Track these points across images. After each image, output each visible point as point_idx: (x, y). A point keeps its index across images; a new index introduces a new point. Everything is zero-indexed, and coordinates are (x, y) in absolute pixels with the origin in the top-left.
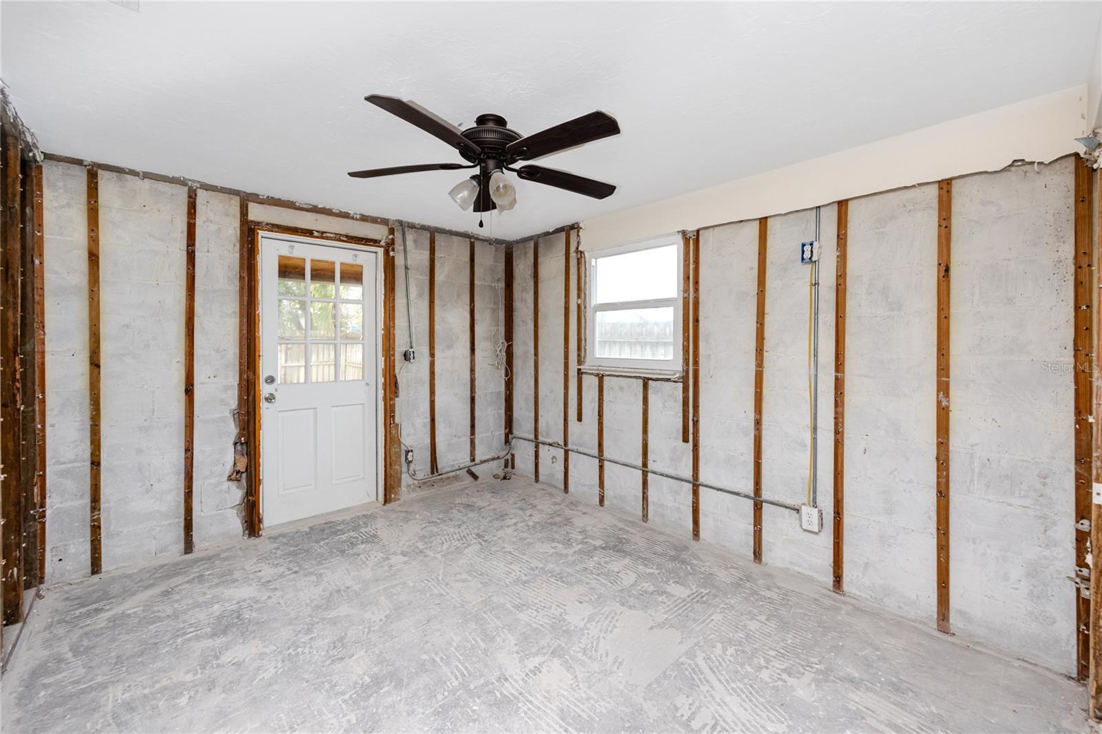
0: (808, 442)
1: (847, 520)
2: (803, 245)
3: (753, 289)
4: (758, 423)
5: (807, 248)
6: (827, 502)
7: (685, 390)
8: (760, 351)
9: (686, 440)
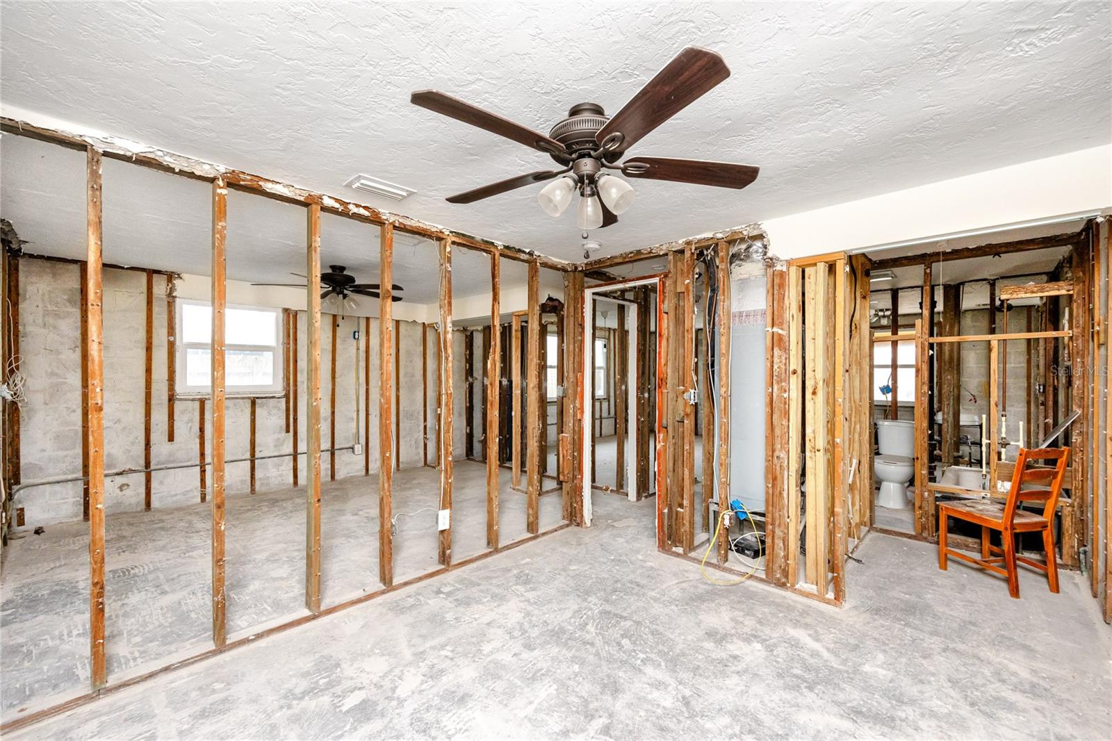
0: (355, 417)
1: (370, 445)
2: (355, 332)
3: (330, 347)
4: (333, 413)
5: (357, 334)
6: (363, 441)
7: (288, 402)
8: (333, 378)
9: (288, 431)
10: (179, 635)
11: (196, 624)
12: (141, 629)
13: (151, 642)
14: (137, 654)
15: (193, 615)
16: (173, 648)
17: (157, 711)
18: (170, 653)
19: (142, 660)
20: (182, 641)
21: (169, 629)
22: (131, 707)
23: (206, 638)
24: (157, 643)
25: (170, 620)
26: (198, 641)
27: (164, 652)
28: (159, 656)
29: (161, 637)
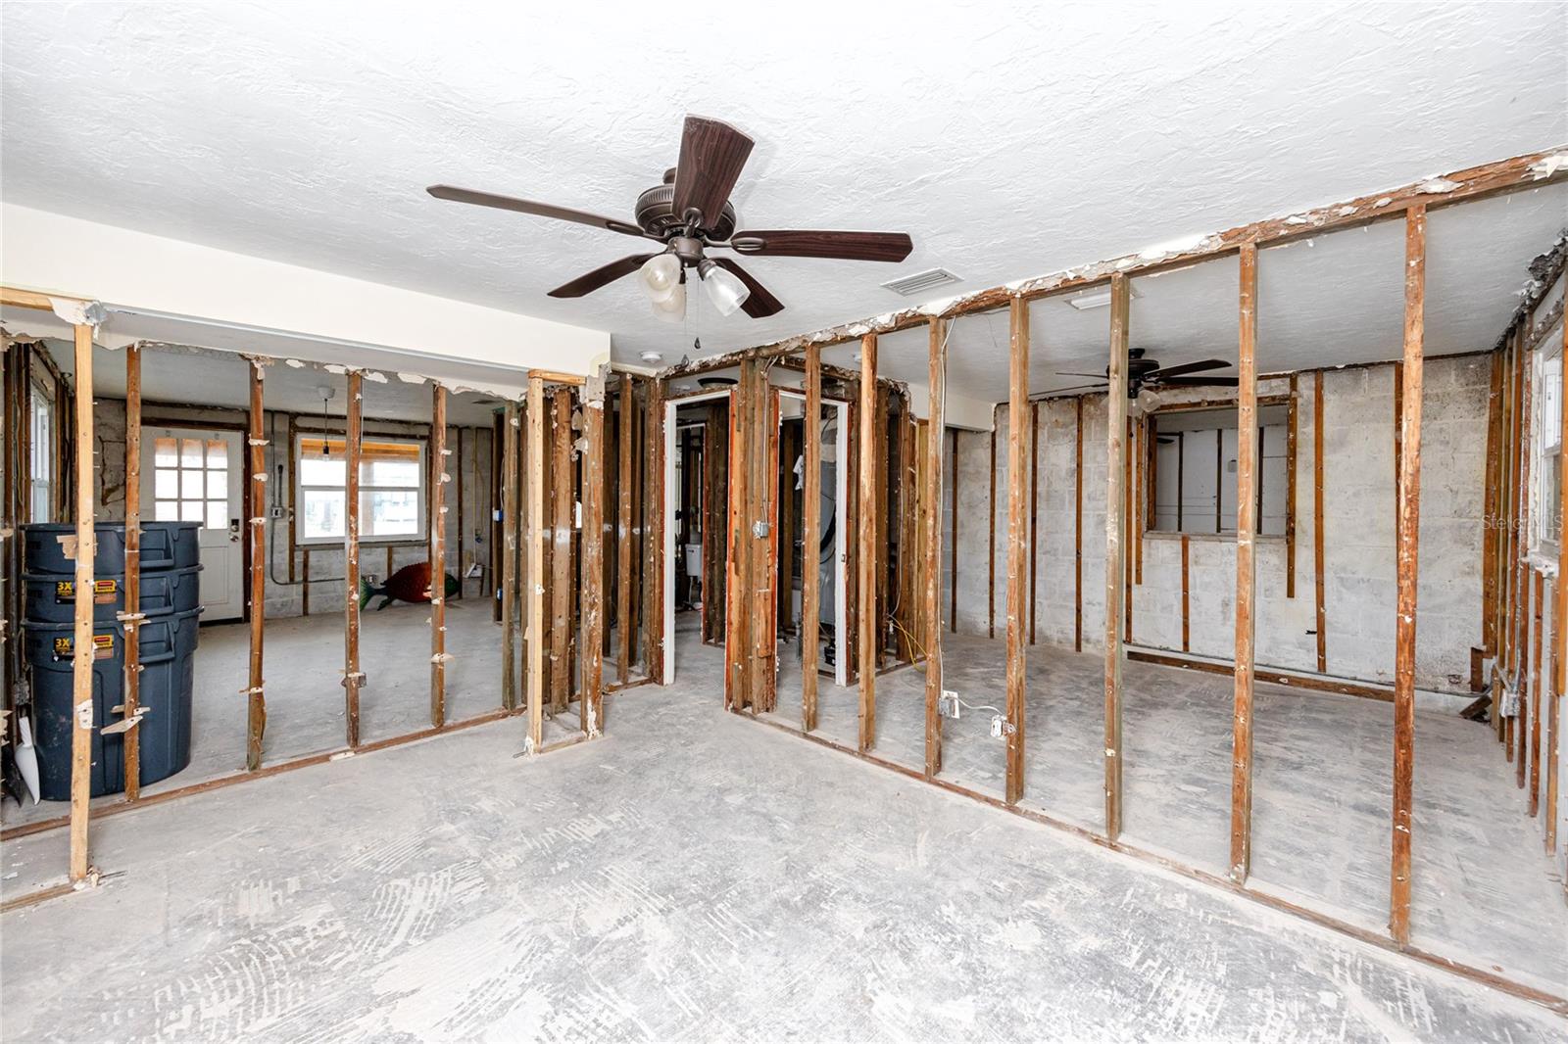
10: (1266, 952)
11: (1231, 950)
12: (1313, 1016)
13: (1308, 975)
14: (1336, 969)
15: (1222, 971)
16: (1286, 940)
17: (1340, 884)
18: (1294, 933)
19: (1333, 954)
20: (1268, 939)
21: (1273, 976)
22: (1365, 906)
23: (1238, 919)
24: (1301, 965)
25: (1260, 992)
26: (1250, 921)
27: (1299, 943)
28: (1310, 943)
29: (1290, 970)
